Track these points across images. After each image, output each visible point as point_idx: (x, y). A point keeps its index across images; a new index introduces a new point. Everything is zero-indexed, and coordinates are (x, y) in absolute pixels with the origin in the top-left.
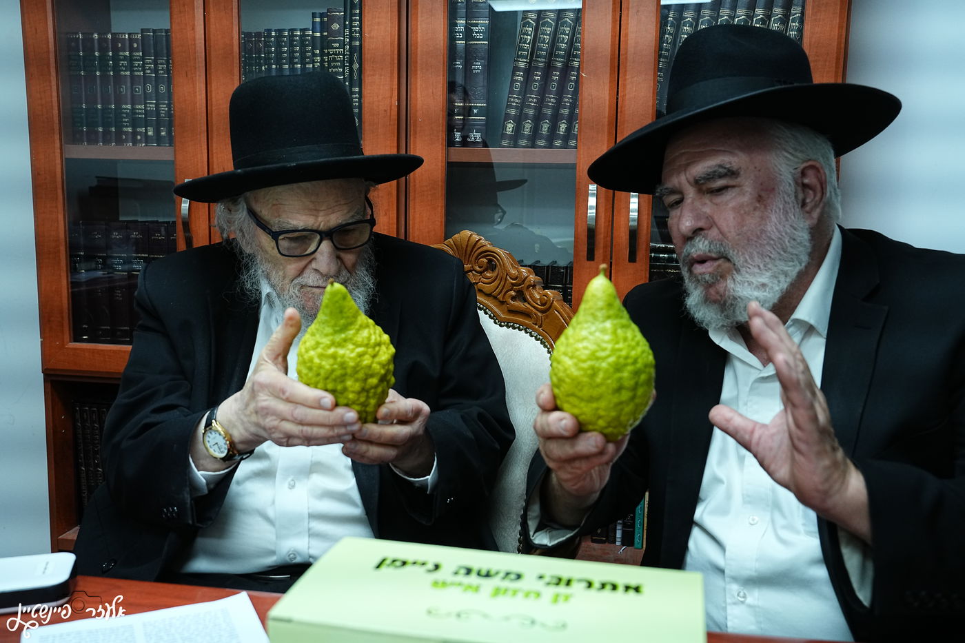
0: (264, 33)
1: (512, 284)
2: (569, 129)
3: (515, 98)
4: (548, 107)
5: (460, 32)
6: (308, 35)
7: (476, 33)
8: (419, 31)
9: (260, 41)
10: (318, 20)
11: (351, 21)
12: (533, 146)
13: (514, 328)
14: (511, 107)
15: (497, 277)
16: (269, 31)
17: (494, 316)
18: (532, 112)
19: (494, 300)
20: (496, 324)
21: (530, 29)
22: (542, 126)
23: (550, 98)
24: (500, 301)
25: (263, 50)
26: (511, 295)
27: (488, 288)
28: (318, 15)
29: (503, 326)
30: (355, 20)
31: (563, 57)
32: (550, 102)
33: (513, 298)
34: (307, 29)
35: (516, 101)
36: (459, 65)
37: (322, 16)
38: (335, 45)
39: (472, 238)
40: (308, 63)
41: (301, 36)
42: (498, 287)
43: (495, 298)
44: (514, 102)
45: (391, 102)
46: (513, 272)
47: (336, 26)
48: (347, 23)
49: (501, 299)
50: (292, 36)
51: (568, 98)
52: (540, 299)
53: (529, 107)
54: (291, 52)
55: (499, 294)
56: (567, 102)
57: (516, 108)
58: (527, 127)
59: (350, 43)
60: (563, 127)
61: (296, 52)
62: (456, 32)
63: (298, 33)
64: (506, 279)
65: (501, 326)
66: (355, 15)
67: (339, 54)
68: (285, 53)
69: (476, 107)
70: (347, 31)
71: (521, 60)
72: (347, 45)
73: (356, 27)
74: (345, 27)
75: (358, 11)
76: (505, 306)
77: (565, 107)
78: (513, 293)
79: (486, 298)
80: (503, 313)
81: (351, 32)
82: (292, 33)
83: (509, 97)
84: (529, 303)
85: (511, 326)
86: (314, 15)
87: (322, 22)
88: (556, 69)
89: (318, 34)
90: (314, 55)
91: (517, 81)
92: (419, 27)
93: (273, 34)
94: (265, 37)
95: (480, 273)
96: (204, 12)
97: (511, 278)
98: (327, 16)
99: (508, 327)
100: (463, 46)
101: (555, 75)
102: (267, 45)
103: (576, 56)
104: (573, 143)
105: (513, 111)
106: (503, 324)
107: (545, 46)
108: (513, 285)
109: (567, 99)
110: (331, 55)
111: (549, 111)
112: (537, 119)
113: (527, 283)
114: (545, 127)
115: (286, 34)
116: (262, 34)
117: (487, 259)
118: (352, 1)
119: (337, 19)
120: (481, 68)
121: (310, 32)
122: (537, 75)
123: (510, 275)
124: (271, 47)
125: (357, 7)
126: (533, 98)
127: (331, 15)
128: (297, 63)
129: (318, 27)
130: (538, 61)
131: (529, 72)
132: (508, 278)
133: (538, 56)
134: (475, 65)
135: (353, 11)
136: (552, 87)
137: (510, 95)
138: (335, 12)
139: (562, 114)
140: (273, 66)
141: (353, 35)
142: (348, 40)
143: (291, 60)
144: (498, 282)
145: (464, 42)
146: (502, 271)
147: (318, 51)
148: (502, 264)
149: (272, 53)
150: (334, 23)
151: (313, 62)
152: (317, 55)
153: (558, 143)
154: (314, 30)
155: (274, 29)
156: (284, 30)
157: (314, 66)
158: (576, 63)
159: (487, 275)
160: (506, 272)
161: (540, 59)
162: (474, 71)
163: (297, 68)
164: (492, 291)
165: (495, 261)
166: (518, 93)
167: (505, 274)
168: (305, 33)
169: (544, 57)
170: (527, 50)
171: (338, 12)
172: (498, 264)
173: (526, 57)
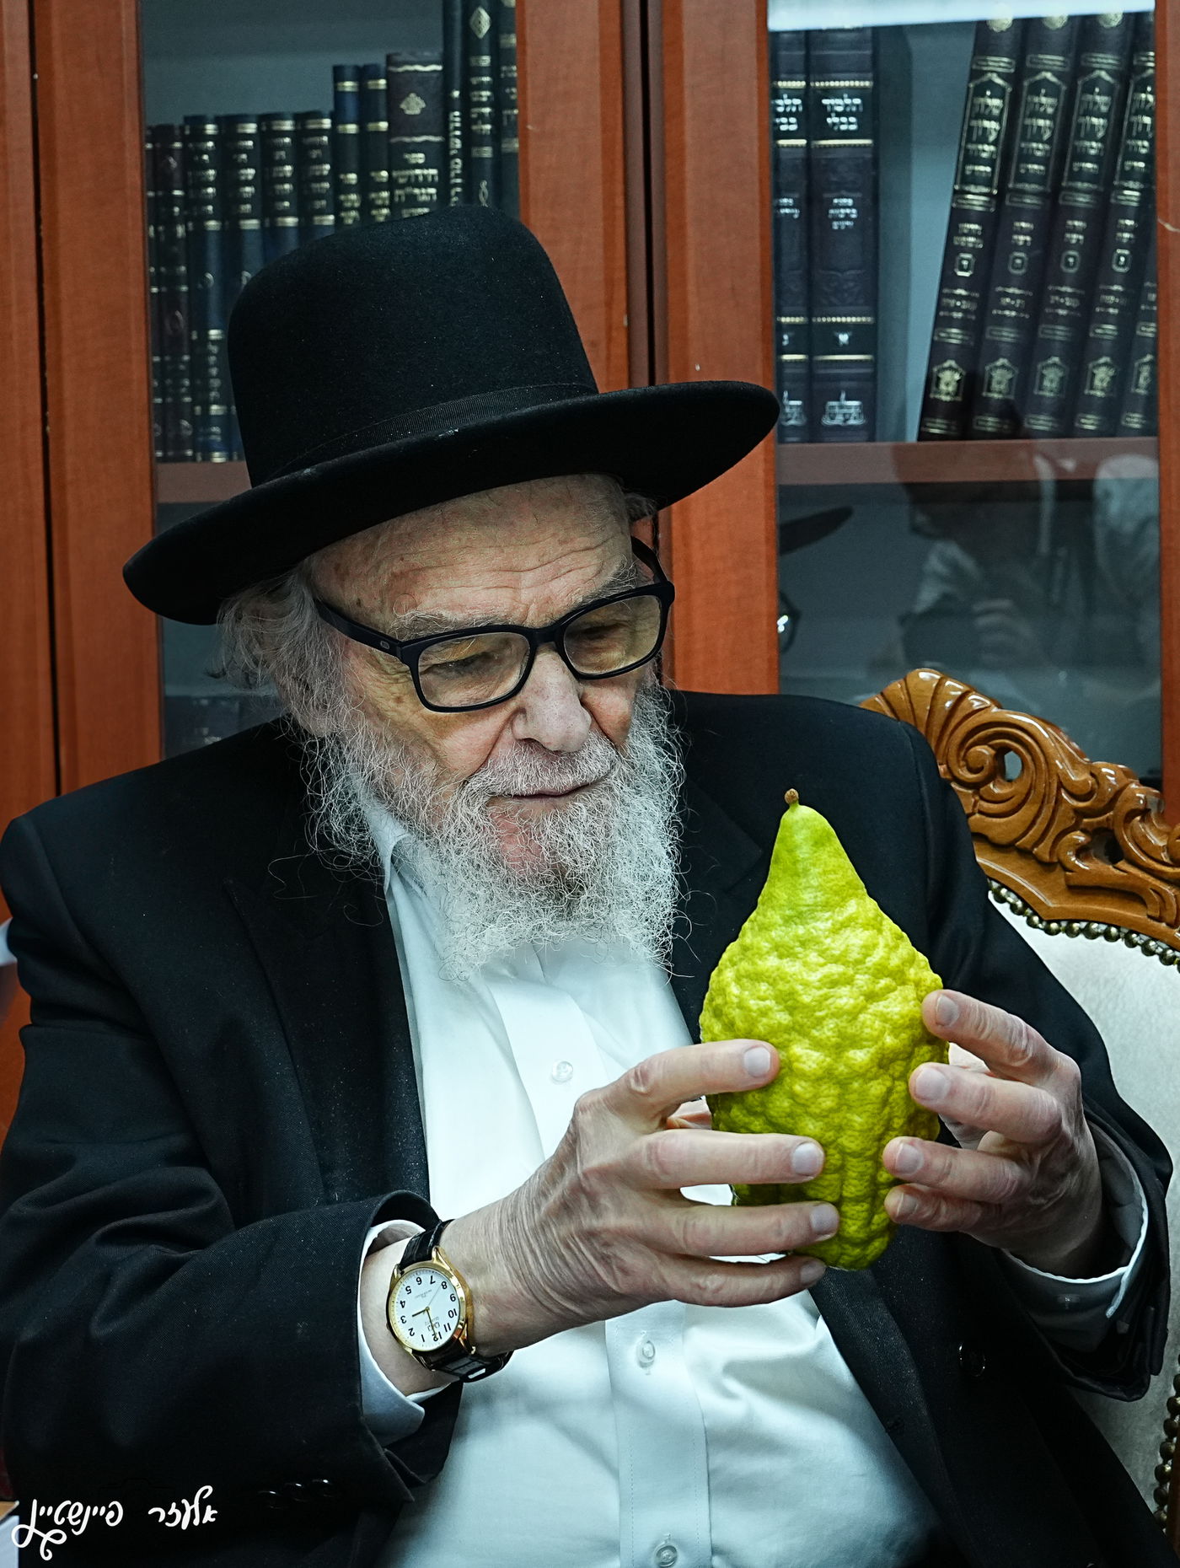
0: (182, 129)
1: (1076, 811)
2: (1122, 381)
3: (960, 298)
4: (1056, 319)
5: (787, 115)
6: (321, 132)
7: (839, 115)
8: (688, 113)
9: (171, 152)
10: (349, 85)
11: (467, 89)
12: (1017, 431)
13: (1092, 936)
14: (951, 322)
15: (1028, 794)
16: (197, 122)
17: (1026, 905)
18: (1008, 335)
19: (1022, 863)
20: (1035, 926)
21: (996, 102)
22: (1043, 376)
23: (1062, 295)
24: (1041, 863)
25: (177, 176)
26: (1076, 842)
27: (1000, 828)
28: (349, 72)
29: (1057, 932)
30: (481, 87)
31: (1094, 178)
32: (1063, 306)
33: (1082, 852)
34: (318, 115)
35: (965, 305)
36: (788, 206)
37: (363, 75)
38: (420, 158)
39: (942, 690)
40: (322, 212)
42: (1033, 823)
43: (1025, 853)
44: (958, 309)
45: (609, 319)
46: (1077, 777)
47: (414, 105)
48: (456, 94)
49: (1046, 857)
50: (267, 136)
51: (1111, 293)
52: (1168, 848)
53: (1001, 321)
54: (266, 182)
55: (1036, 844)
56: (1114, 306)
57: (963, 325)
58: (1001, 380)
59: (465, 154)
60: (1102, 376)
61: (284, 180)
62: (779, 115)
63: (288, 125)
64: (1059, 800)
65: (1048, 931)
66: (480, 71)
67: (426, 184)
68: (248, 183)
69: (844, 328)
70: (456, 116)
71: (972, 188)
72: (455, 156)
73: (483, 105)
74: (446, 105)
75: (486, 60)
76: (1059, 877)
77: (1106, 318)
78: (1081, 838)
79: (997, 856)
80: (1053, 896)
81: (467, 122)
82: (269, 126)
83: (941, 295)
84: (1134, 862)
85: (1081, 931)
86: (338, 74)
87: (364, 94)
88: (1073, 212)
89: (352, 128)
90: (340, 187)
91: (965, 250)
92: (688, 101)
93: (210, 129)
94: (184, 140)
95: (975, 786)
96: (33, 70)
97: (1072, 795)
98: (388, 76)
99: (1070, 932)
100: (801, 154)
101: (1074, 230)
102: (191, 161)
103: (1129, 175)
104: (1135, 420)
105: (955, 335)
106: (1054, 926)
107: (1041, 149)
108: (1080, 813)
109: (1113, 296)
110: (402, 187)
111: (1060, 333)
112: (1027, 358)
113: (1123, 807)
114: (1051, 379)
115: (251, 128)
116: (177, 132)
117: (992, 746)
118: (469, 32)
119: (419, 83)
120: (854, 213)
121: (327, 123)
122: (1022, 232)
123: (1069, 788)
124: (206, 167)
125: (486, 47)
126: (1013, 296)
127: (398, 73)
128: (286, 213)
129: (351, 107)
130: (1023, 192)
131: (996, 222)
132: (1064, 796)
133: (1021, 178)
134: (838, 207)
135: (473, 61)
136: (1067, 264)
137: (946, 291)
138: (412, 64)
139: (1099, 340)
140: (212, 224)
141: (474, 128)
142: (458, 144)
143: (267, 206)
144: (1035, 808)
145: (803, 142)
146: (1044, 776)
147: (352, 177)
148: (1042, 759)
149: (209, 184)
150: (408, 95)
151: (338, 208)
152: (349, 189)
153: (1089, 423)
154: (338, 117)
155: (210, 116)
156: (245, 119)
157: (339, 221)
158: (1132, 195)
159: (997, 791)
160: (1055, 778)
161: (1027, 187)
162: (835, 225)
163: (285, 228)
164: (1015, 836)
165: (1017, 752)
166: (967, 284)
167: (1055, 785)
168: (312, 126)
169: (1040, 179)
170: (990, 162)
171: (425, 64)
172: (1028, 758)
173: (988, 182)
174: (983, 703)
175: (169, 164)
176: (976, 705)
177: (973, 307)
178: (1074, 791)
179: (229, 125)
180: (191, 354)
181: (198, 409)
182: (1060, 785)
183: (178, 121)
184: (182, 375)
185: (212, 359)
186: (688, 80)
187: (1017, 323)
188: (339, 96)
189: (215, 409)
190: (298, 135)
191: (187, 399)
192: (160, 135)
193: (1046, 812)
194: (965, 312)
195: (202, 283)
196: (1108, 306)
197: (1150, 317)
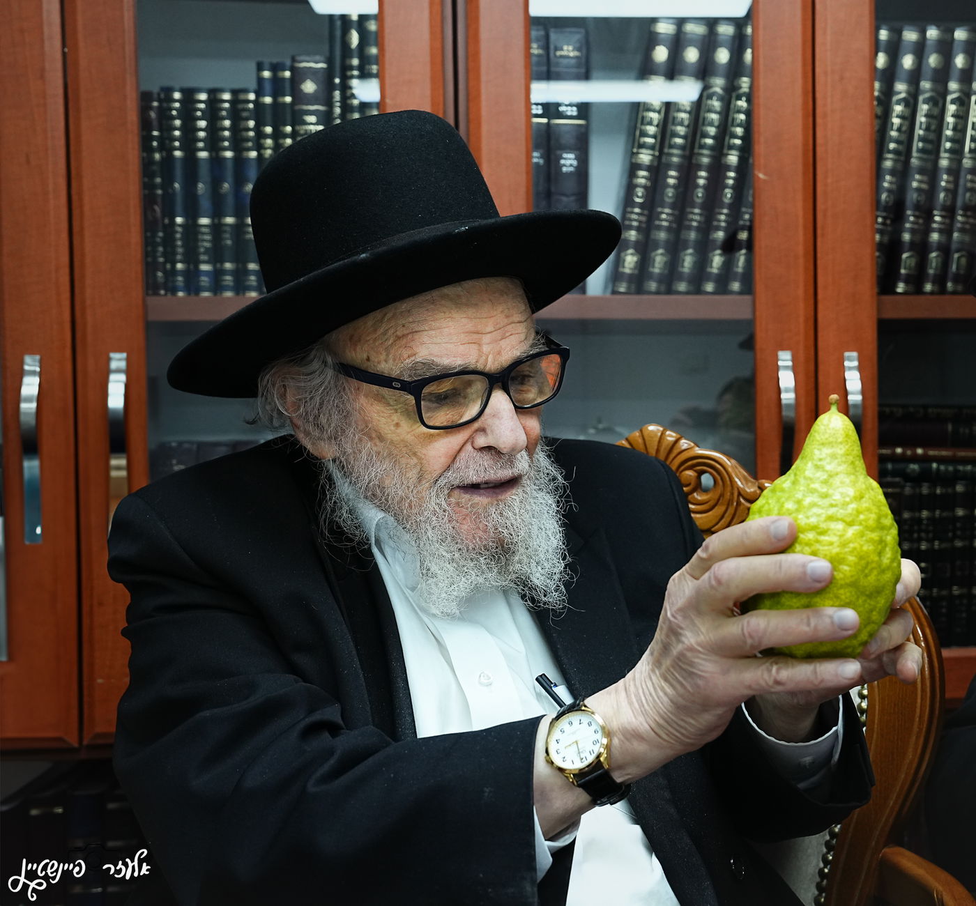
0: (159, 94)
2: (728, 266)
3: (634, 214)
4: (690, 228)
5: (539, 104)
6: (249, 101)
7: (566, 105)
9: (151, 108)
10: (266, 74)
11: (345, 79)
12: (670, 291)
14: (629, 228)
15: (719, 500)
16: (168, 91)
18: (662, 235)
22: (683, 260)
23: (694, 214)
25: (155, 123)
28: (267, 66)
30: (352, 77)
31: (712, 148)
32: (693, 220)
34: (246, 91)
35: (639, 218)
36: (539, 158)
37: (275, 68)
38: (312, 119)
39: (664, 437)
40: (249, 150)
41: (233, 102)
44: (633, 220)
46: (751, 489)
47: (309, 87)
48: (337, 81)
50: (214, 102)
51: (721, 214)
53: (659, 228)
54: (213, 130)
56: (723, 221)
57: (638, 229)
58: (659, 260)
59: (343, 117)
60: (717, 260)
61: (225, 129)
63: (227, 96)
64: (739, 503)
66: (351, 68)
68: (201, 130)
70: (337, 94)
71: (643, 151)
72: (336, 118)
74: (330, 87)
75: (355, 62)
77: (718, 228)
81: (345, 98)
82: (215, 96)
83: (625, 212)
86: (260, 68)
87: (276, 80)
88: (699, 167)
89: (268, 100)
90: (260, 135)
91: (637, 186)
93: (177, 95)
94: (160, 101)
97: (748, 500)
98: (292, 69)
100: (544, 127)
101: (701, 177)
102: (164, 114)
103: (731, 147)
104: (736, 286)
105: (634, 235)
107: (681, 130)
109: (723, 216)
111: (693, 235)
112: (675, 249)
114: (688, 261)
115: (203, 96)
116: (155, 96)
117: (695, 471)
118: (345, 44)
119: (312, 74)
120: (575, 163)
121: (252, 96)
122: (672, 177)
123: (745, 495)
124: (174, 118)
125: (355, 53)
126: (667, 214)
127: (299, 68)
128: (226, 149)
129: (268, 87)
130: (672, 155)
131: (657, 171)
132: (742, 500)
133: (671, 147)
134: (565, 159)
135: (348, 62)
136: (698, 197)
137: (629, 209)
138: (308, 62)
139: (714, 241)
140: (178, 154)
141: (349, 102)
142: (338, 111)
143: (213, 142)
144: (723, 508)
145: (545, 120)
146: (729, 489)
147: (269, 130)
148: (728, 479)
149: (176, 129)
150: (305, 80)
151: (259, 147)
152: (266, 136)
153: (710, 287)
154: (259, 94)
155: (177, 87)
156: (199, 90)
157: (260, 156)
158: (733, 159)
159: (699, 498)
160: (736, 489)
161: (675, 151)
162: (564, 169)
163: (225, 159)
164: (711, 525)
165: (711, 474)
166: (641, 206)
167: (736, 494)
168: (242, 97)
169: (683, 148)
170: (654, 137)
171: (316, 62)
172: (719, 478)
173: (652, 147)
174: (690, 445)
175: (150, 116)
176: (685, 446)
177: (643, 219)
178: (748, 497)
179: (189, 95)
180: (164, 232)
181: (168, 266)
182: (740, 494)
183: (155, 90)
184: (159, 245)
185: (178, 236)
186: (484, 78)
187: (669, 229)
188: (260, 80)
189: (179, 266)
190: (234, 102)
191: (161, 260)
192: (145, 98)
193: (731, 511)
194: (640, 222)
195: (172, 189)
196: (719, 221)
197: (743, 228)
